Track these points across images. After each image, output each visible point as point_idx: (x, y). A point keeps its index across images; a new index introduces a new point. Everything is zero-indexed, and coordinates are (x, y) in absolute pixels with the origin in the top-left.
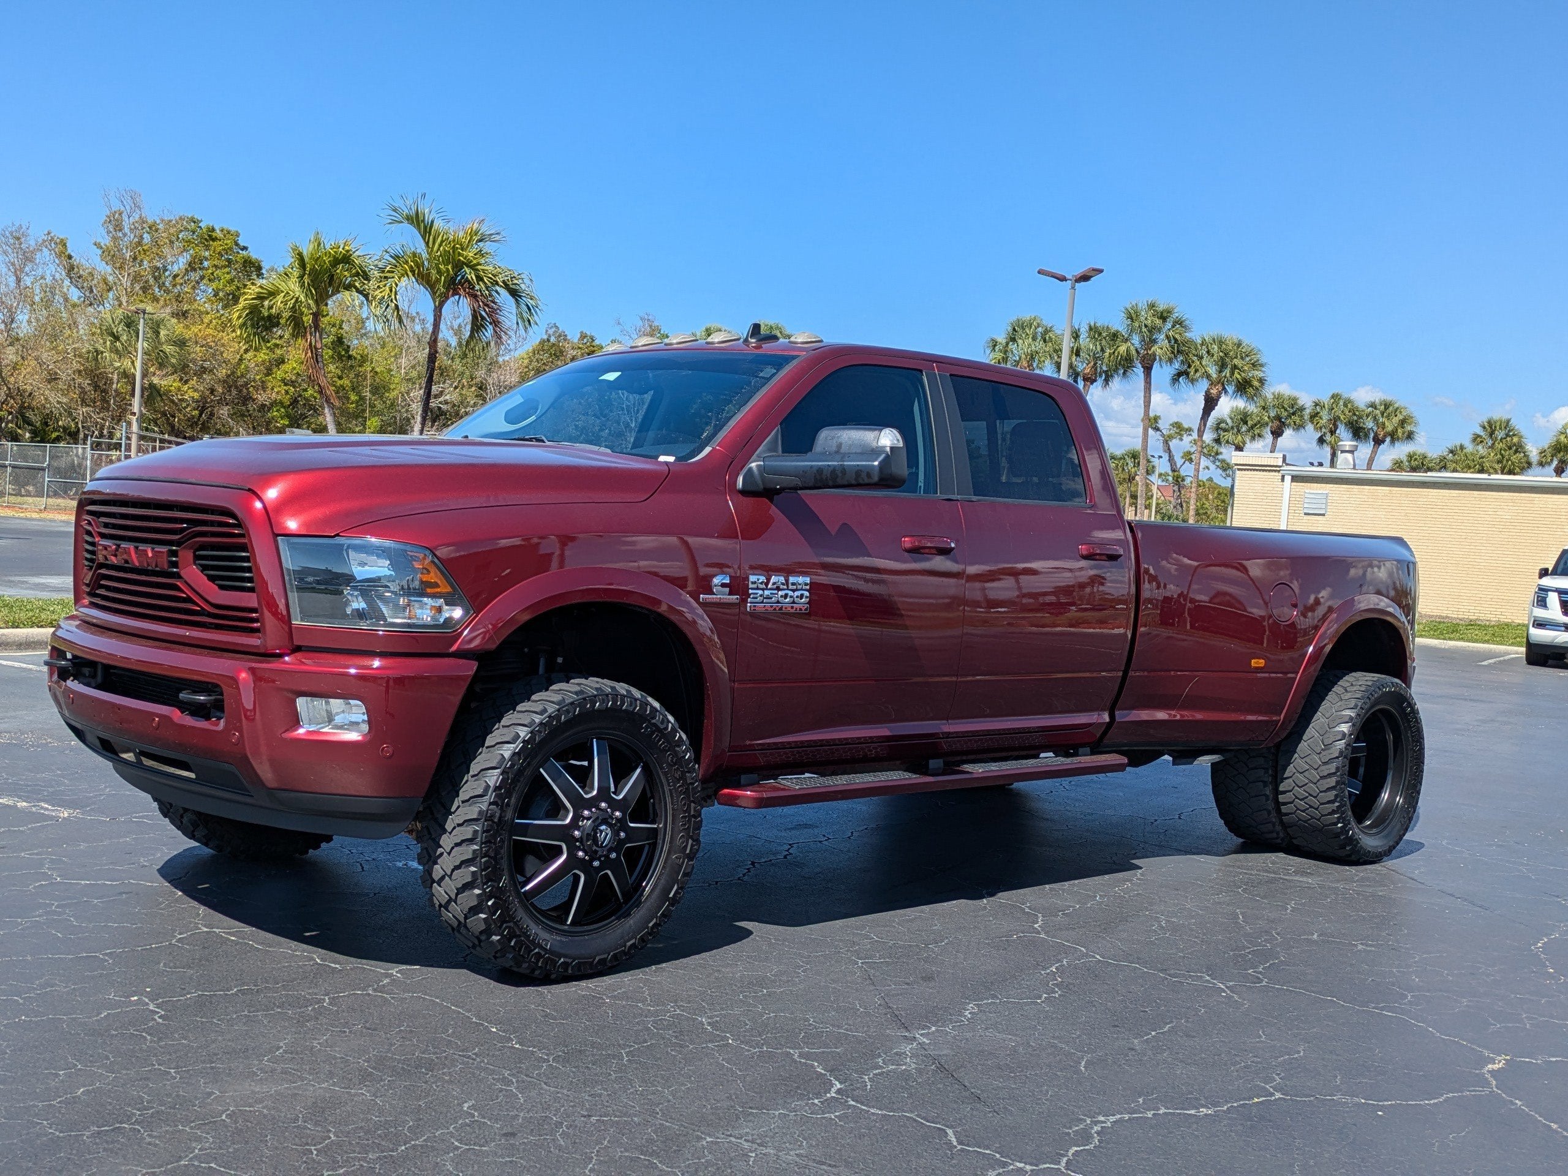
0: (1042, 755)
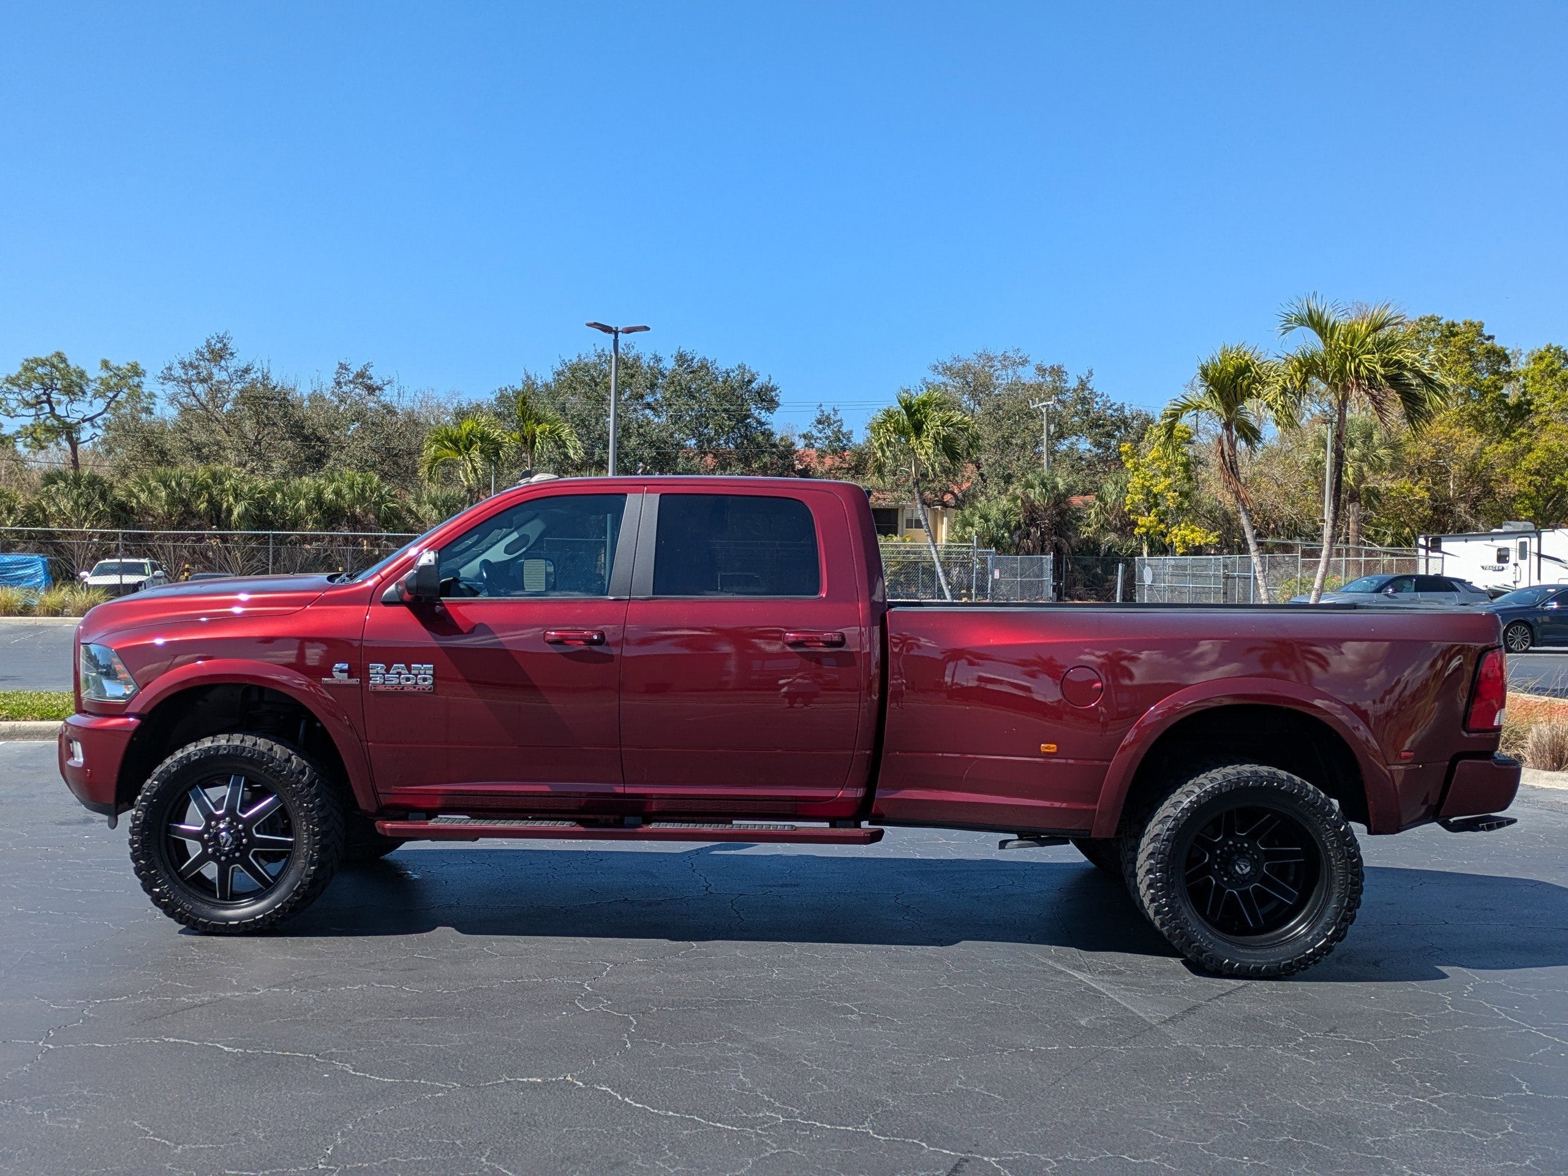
0: (734, 822)
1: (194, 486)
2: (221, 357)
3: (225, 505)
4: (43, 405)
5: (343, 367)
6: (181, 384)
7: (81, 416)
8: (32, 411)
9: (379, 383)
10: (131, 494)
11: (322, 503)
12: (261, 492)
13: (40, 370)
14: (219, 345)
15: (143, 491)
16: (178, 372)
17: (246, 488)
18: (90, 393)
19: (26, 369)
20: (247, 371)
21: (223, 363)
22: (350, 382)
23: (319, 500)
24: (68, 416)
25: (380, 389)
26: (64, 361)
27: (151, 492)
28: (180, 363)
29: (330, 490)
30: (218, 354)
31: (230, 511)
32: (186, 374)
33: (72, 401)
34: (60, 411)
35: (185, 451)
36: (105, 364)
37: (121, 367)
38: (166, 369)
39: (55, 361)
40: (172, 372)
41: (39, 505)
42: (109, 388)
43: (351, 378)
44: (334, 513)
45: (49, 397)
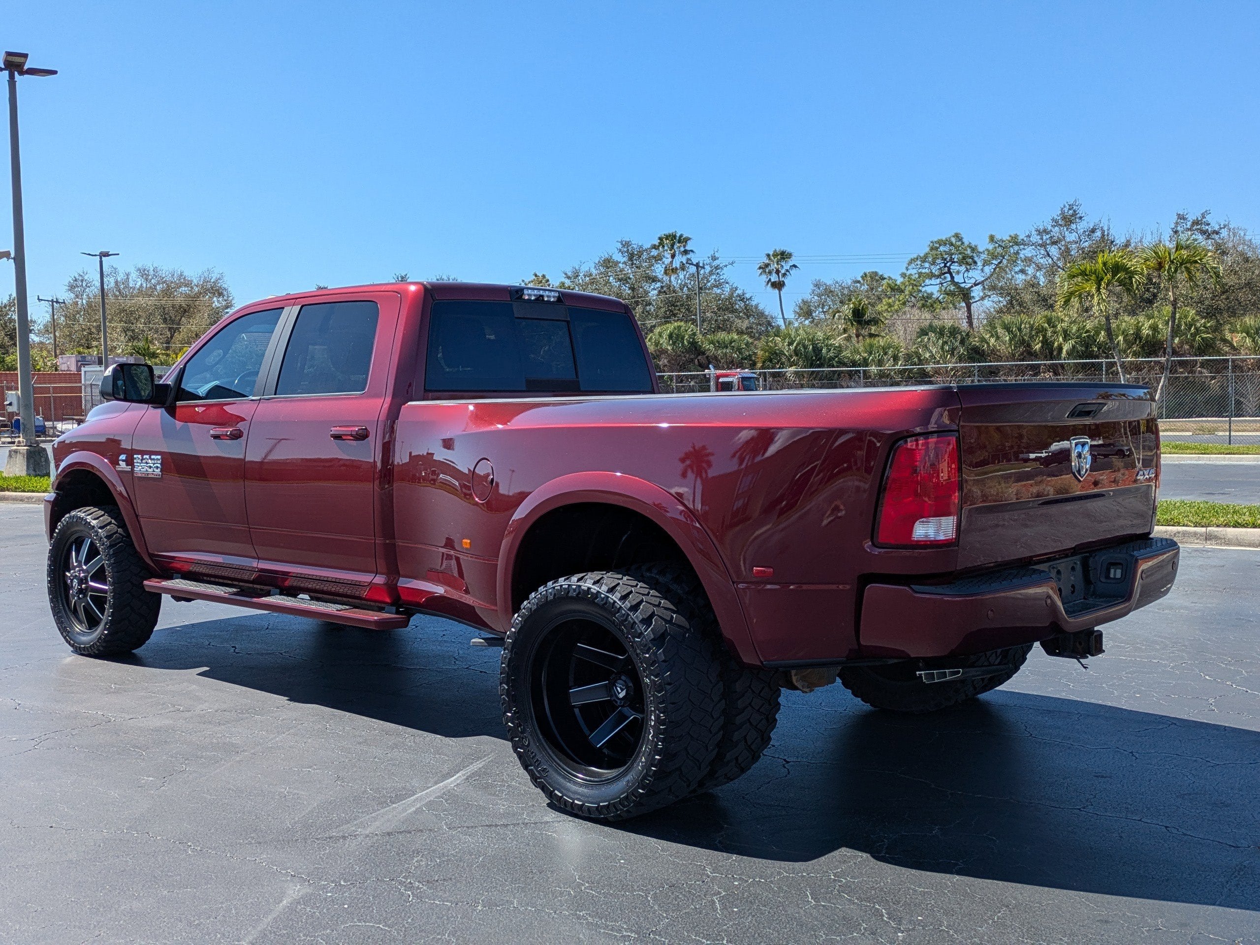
1: (1031, 330)
2: (1071, 222)
3: (1056, 344)
4: (946, 275)
5: (1181, 217)
6: (1039, 247)
7: (973, 281)
8: (938, 281)
9: (1217, 228)
10: (983, 340)
11: (1141, 339)
12: (1087, 331)
13: (942, 249)
14: (1071, 212)
15: (992, 336)
16: (1035, 238)
17: (1075, 328)
18: (980, 264)
19: (932, 249)
20: (1093, 231)
21: (1073, 226)
22: (1188, 229)
23: (1138, 335)
24: (965, 282)
25: (1217, 233)
26: (961, 240)
27: (998, 338)
28: (1036, 231)
29: (1147, 325)
30: (1069, 218)
31: (1060, 349)
32: (1042, 239)
33: (967, 270)
34: (958, 279)
35: (1035, 303)
36: (992, 239)
37: (1004, 239)
38: (1027, 236)
39: (953, 240)
40: (1031, 239)
41: (917, 353)
42: (994, 257)
43: (1189, 227)
44: (1153, 346)
45: (949, 268)
